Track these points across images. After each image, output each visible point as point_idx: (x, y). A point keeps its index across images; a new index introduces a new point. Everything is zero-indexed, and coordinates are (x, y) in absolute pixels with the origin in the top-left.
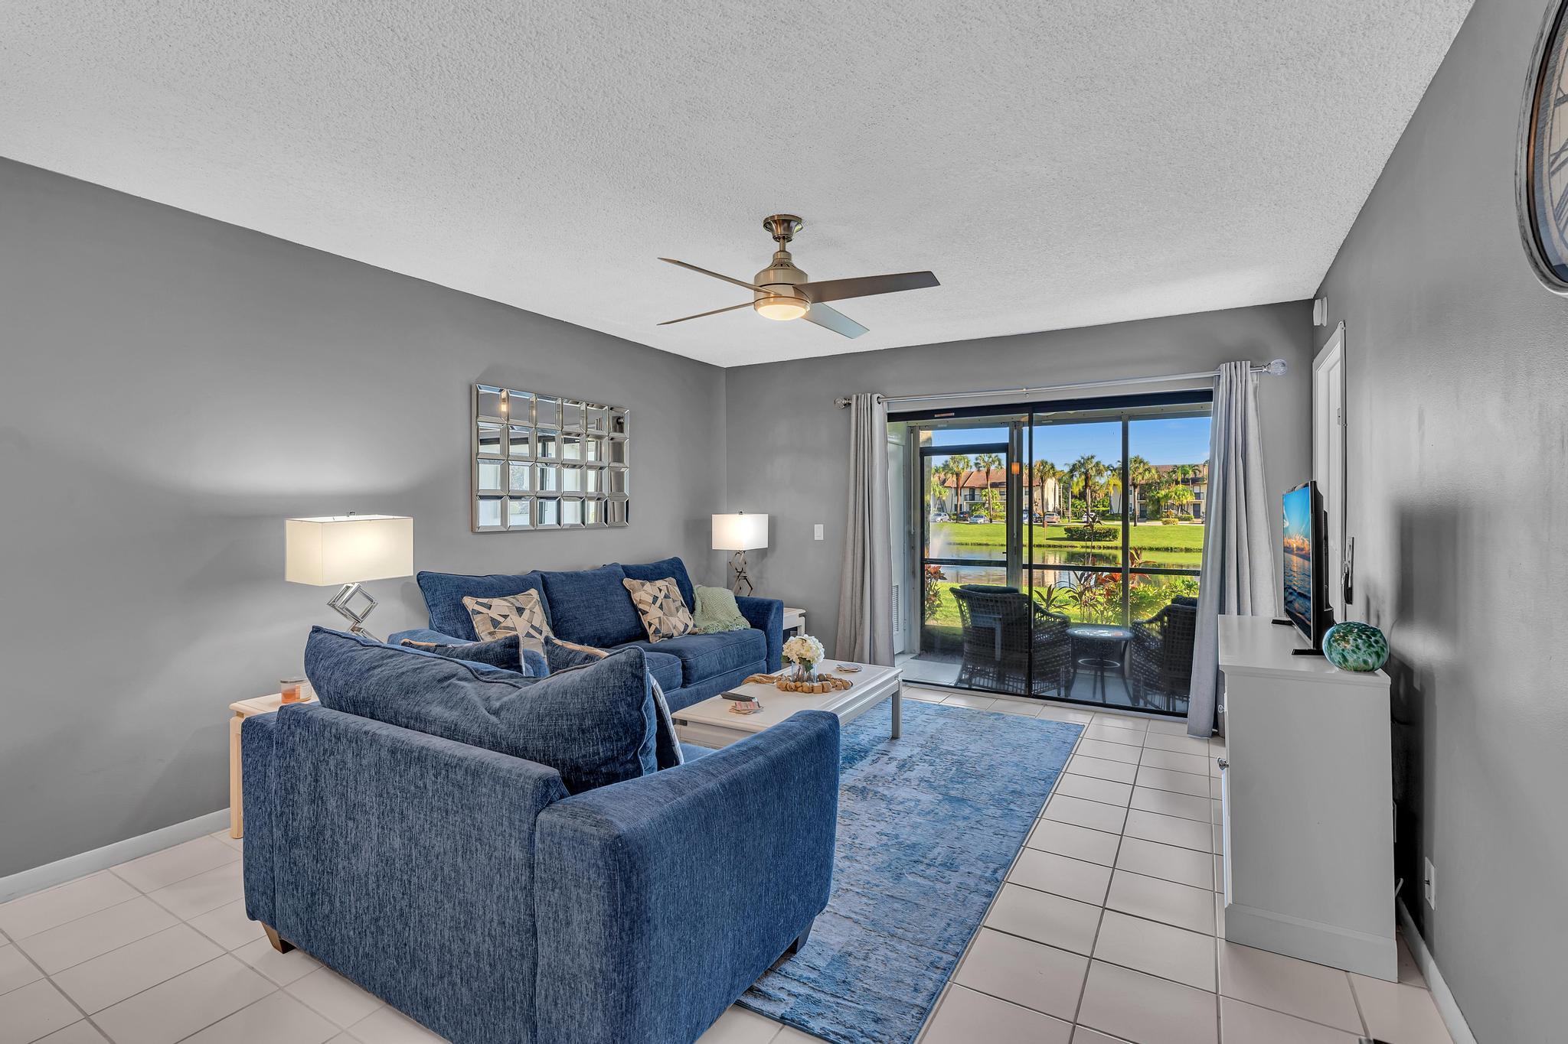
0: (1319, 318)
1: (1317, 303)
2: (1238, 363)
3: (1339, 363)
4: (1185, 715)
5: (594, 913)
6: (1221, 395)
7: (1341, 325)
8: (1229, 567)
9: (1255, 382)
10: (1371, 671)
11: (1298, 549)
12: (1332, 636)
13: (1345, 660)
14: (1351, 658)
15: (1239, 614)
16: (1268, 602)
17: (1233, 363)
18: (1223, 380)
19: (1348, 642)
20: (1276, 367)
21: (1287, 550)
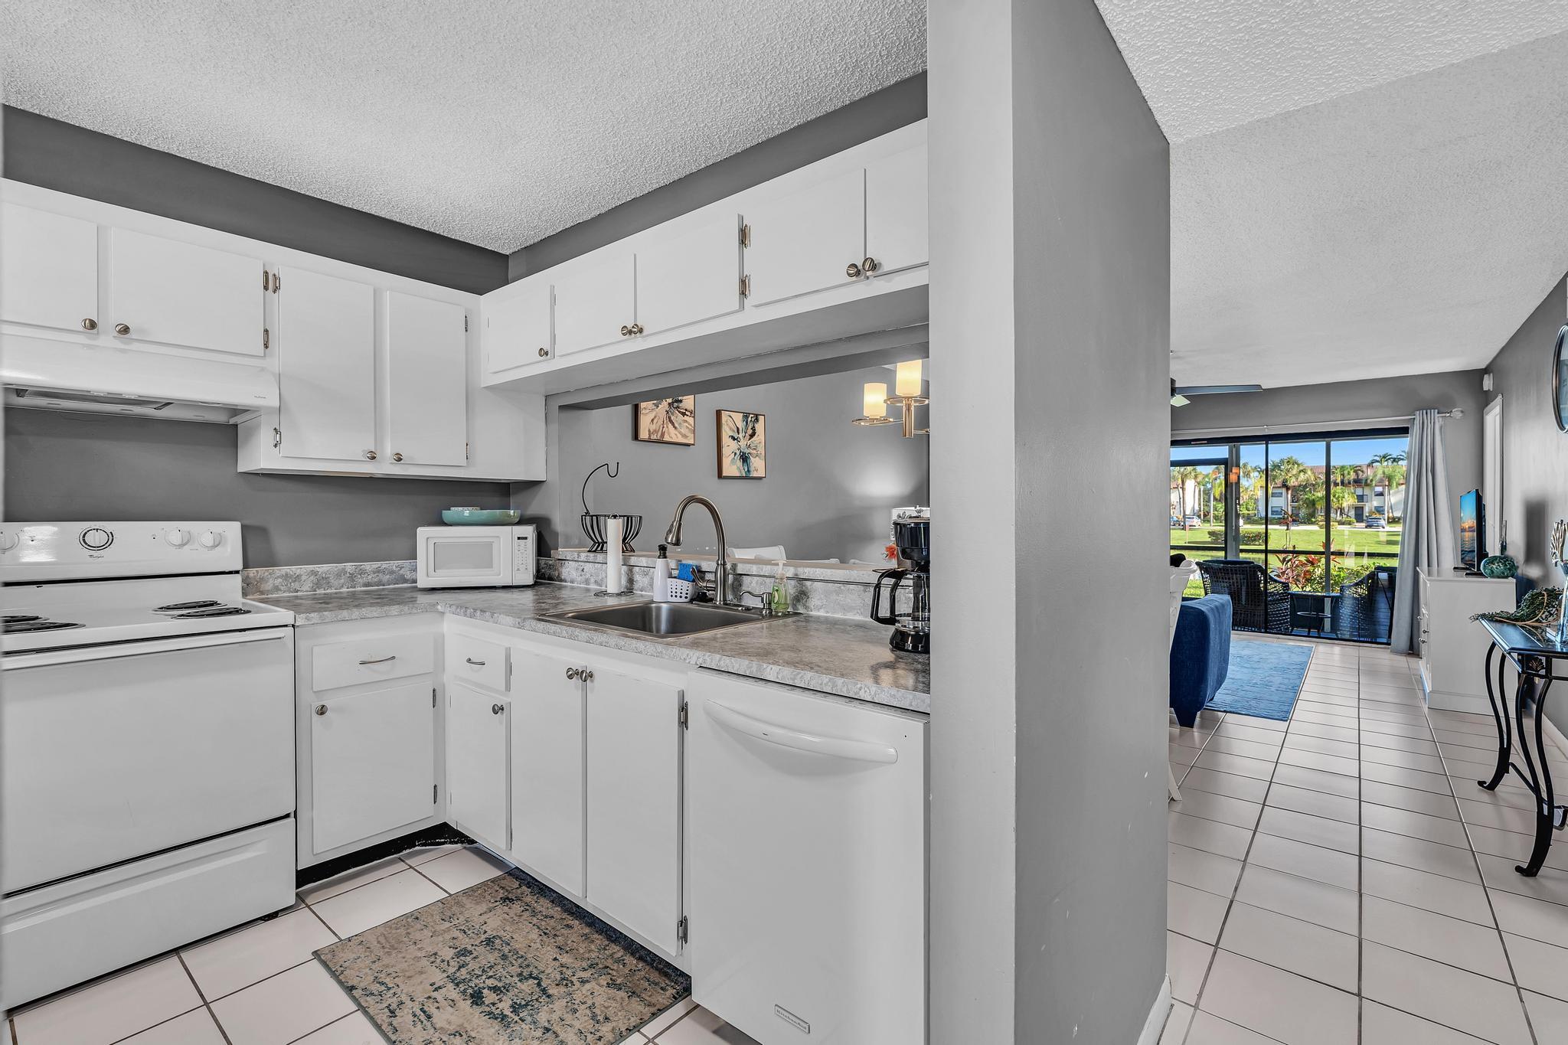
0: (1488, 383)
1: (1486, 376)
2: (1429, 411)
3: (1498, 416)
4: (1389, 644)
5: (1194, 636)
6: (1416, 430)
7: (1500, 396)
8: (1422, 543)
9: (1441, 422)
10: (1507, 577)
11: (1469, 527)
12: (1486, 561)
13: (1493, 572)
14: (1495, 570)
15: (1429, 566)
16: (1449, 558)
17: (1425, 411)
18: (1417, 422)
19: (1494, 564)
20: (1457, 413)
21: (1463, 530)
